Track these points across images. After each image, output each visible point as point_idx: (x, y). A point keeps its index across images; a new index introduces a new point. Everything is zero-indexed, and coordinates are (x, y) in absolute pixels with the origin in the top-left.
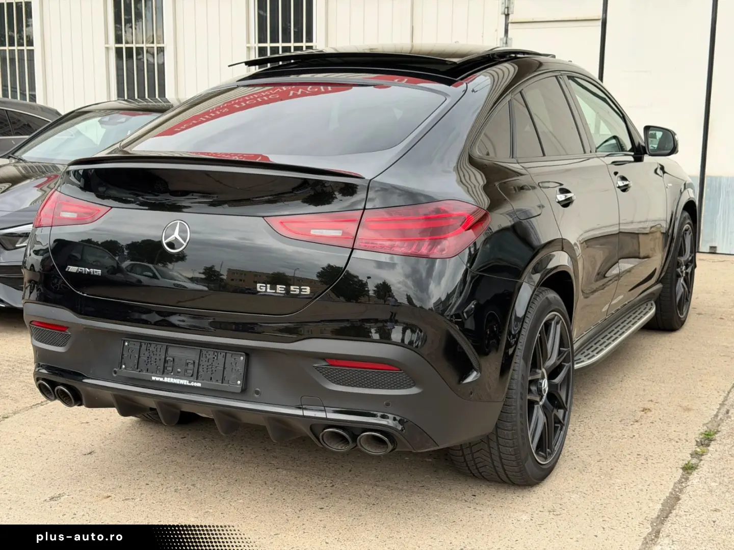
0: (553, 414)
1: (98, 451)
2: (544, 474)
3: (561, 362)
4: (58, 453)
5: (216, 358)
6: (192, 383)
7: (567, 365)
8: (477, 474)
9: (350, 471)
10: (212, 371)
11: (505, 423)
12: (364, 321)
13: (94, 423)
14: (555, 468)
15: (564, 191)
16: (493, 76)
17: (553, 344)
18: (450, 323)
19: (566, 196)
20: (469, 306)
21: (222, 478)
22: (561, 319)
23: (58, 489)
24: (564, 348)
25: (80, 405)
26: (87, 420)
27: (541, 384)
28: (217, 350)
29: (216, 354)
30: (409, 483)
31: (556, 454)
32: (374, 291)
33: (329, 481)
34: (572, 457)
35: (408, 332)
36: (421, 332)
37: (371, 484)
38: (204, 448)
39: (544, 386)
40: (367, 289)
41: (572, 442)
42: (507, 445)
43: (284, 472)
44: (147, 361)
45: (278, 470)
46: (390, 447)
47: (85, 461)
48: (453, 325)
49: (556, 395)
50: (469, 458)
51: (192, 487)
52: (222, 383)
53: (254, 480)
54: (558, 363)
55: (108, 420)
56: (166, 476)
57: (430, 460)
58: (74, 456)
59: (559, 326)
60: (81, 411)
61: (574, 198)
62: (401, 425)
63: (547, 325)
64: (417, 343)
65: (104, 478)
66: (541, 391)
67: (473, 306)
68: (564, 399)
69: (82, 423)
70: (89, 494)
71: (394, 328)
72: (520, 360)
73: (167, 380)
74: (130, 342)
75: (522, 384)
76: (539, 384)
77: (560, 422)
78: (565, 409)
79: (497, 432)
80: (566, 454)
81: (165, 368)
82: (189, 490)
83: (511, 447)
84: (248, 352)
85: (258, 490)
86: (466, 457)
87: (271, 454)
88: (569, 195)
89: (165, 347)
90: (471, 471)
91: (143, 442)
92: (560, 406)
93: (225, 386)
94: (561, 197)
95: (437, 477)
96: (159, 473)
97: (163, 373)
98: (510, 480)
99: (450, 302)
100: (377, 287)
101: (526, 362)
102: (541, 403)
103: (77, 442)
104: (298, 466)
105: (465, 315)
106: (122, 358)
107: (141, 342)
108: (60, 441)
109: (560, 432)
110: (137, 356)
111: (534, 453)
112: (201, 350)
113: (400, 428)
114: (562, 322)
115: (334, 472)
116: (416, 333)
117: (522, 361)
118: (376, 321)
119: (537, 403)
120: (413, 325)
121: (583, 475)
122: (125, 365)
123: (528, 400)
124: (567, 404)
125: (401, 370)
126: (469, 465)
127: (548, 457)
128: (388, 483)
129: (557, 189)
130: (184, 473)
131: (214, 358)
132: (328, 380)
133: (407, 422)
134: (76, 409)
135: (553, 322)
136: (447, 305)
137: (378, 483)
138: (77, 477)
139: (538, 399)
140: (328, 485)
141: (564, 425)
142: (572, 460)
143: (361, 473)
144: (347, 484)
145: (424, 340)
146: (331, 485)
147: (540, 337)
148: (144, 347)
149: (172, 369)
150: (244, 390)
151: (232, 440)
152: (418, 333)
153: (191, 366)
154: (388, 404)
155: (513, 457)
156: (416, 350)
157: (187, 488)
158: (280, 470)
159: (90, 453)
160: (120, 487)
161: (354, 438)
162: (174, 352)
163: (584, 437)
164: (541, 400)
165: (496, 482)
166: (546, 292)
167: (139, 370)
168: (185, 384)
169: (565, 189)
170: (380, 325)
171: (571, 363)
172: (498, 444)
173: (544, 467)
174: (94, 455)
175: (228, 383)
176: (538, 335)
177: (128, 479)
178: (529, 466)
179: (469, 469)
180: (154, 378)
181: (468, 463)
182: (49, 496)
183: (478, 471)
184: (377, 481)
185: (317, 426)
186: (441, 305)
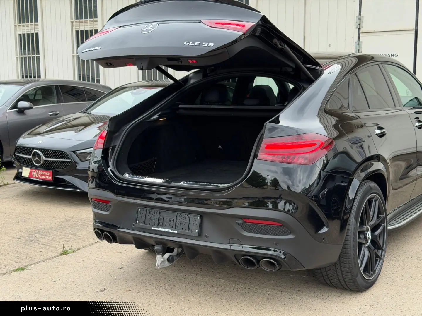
0: (374, 252)
1: (125, 267)
2: (368, 286)
3: (379, 223)
4: (105, 267)
5: (185, 218)
6: (173, 231)
7: (383, 224)
8: (330, 284)
9: (259, 281)
10: (183, 225)
11: (344, 254)
12: (264, 198)
13: (124, 253)
14: (376, 282)
15: (380, 128)
16: (342, 64)
17: (373, 212)
18: (311, 201)
19: (381, 131)
20: (323, 192)
21: (189, 283)
22: (378, 198)
23: (104, 286)
24: (381, 215)
25: (116, 243)
26: (120, 251)
27: (367, 234)
28: (185, 213)
29: (185, 215)
30: (292, 288)
31: (376, 275)
32: (270, 182)
33: (247, 286)
34: (387, 277)
35: (288, 204)
36: (295, 205)
37: (270, 288)
38: (181, 267)
39: (369, 235)
40: (266, 182)
41: (387, 269)
42: (346, 267)
43: (223, 281)
44: (150, 219)
45: (220, 279)
46: (278, 267)
47: (119, 272)
48: (313, 202)
49: (376, 241)
50: (324, 274)
51: (173, 287)
52: (188, 231)
53: (206, 285)
54: (377, 223)
55: (131, 251)
56: (160, 280)
57: (305, 277)
58: (113, 270)
59: (377, 202)
60: (116, 246)
61: (386, 132)
62: (284, 256)
63: (370, 202)
64: (292, 211)
65: (128, 281)
66: (367, 238)
67: (325, 192)
68: (382, 245)
69: (118, 253)
70: (120, 289)
71: (281, 202)
72: (353, 219)
73: (160, 229)
74: (142, 209)
75: (354, 233)
76: (365, 234)
77: (379, 257)
78: (382, 250)
79: (340, 259)
80: (383, 276)
81: (159, 223)
82: (172, 288)
83: (348, 268)
84: (202, 215)
85: (208, 289)
86: (323, 273)
87: (217, 271)
88: (383, 131)
89: (159, 212)
90: (326, 282)
91: (149, 263)
92: (379, 248)
93: (190, 233)
94: (378, 132)
95: (308, 285)
96: (157, 279)
97: (158, 226)
98: (349, 288)
99: (311, 190)
100: (272, 180)
101: (356, 221)
102: (367, 245)
103: (115, 262)
104: (231, 278)
105: (320, 196)
106: (137, 218)
107: (147, 209)
108: (106, 262)
109: (379, 263)
110: (145, 216)
111: (362, 273)
112: (177, 213)
113: (283, 257)
114: (379, 199)
115: (251, 282)
116: (292, 205)
117: (354, 220)
118: (271, 198)
119: (364, 244)
120: (291, 201)
121: (392, 287)
122: (138, 221)
123: (358, 242)
124: (383, 247)
125: (283, 225)
126: (325, 278)
127: (371, 276)
128: (280, 288)
129: (376, 127)
130: (170, 280)
131: (184, 218)
132: (244, 230)
133: (287, 254)
134: (114, 244)
135: (374, 200)
136: (310, 190)
137: (274, 288)
138: (114, 280)
139: (364, 242)
140: (246, 288)
141: (381, 259)
142: (387, 278)
143: (265, 282)
144: (257, 288)
145: (296, 209)
146: (248, 288)
147: (365, 208)
148: (148, 212)
149: (163, 224)
150: (200, 234)
151: (196, 263)
152: (293, 205)
153: (172, 222)
154: (276, 244)
155: (349, 274)
156: (291, 214)
157: (171, 287)
158: (221, 279)
159: (121, 268)
160: (136, 286)
161: (258, 261)
162: (164, 214)
163: (395, 266)
164: (367, 243)
165: (340, 289)
166: (369, 182)
167: (145, 224)
168: (169, 231)
169: (381, 127)
170: (273, 200)
171: (385, 224)
172: (341, 266)
173: (369, 281)
174: (123, 269)
175: (192, 231)
176: (364, 206)
177: (140, 282)
178: (359, 279)
179: (325, 281)
180: (153, 228)
181: (324, 277)
182: (99, 289)
183: (330, 282)
184: (274, 287)
185: (238, 255)
186: (306, 191)
